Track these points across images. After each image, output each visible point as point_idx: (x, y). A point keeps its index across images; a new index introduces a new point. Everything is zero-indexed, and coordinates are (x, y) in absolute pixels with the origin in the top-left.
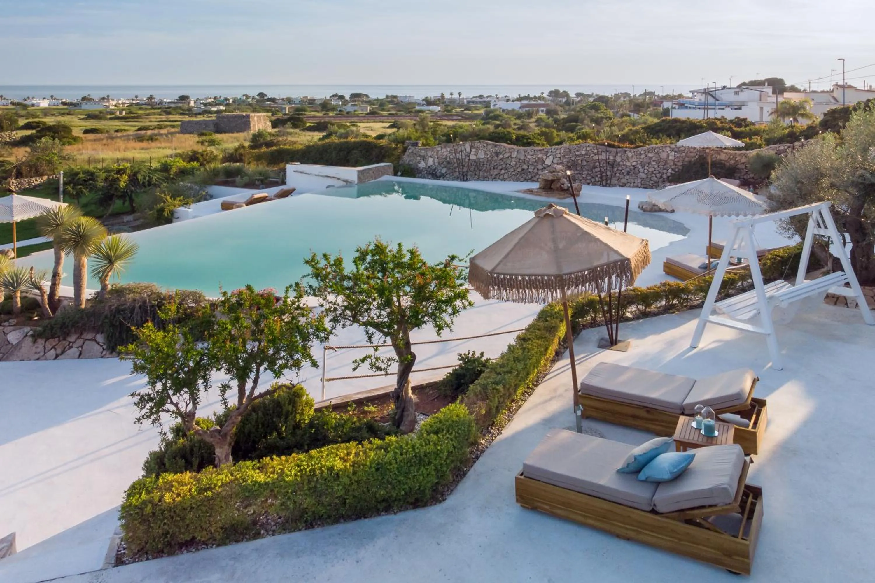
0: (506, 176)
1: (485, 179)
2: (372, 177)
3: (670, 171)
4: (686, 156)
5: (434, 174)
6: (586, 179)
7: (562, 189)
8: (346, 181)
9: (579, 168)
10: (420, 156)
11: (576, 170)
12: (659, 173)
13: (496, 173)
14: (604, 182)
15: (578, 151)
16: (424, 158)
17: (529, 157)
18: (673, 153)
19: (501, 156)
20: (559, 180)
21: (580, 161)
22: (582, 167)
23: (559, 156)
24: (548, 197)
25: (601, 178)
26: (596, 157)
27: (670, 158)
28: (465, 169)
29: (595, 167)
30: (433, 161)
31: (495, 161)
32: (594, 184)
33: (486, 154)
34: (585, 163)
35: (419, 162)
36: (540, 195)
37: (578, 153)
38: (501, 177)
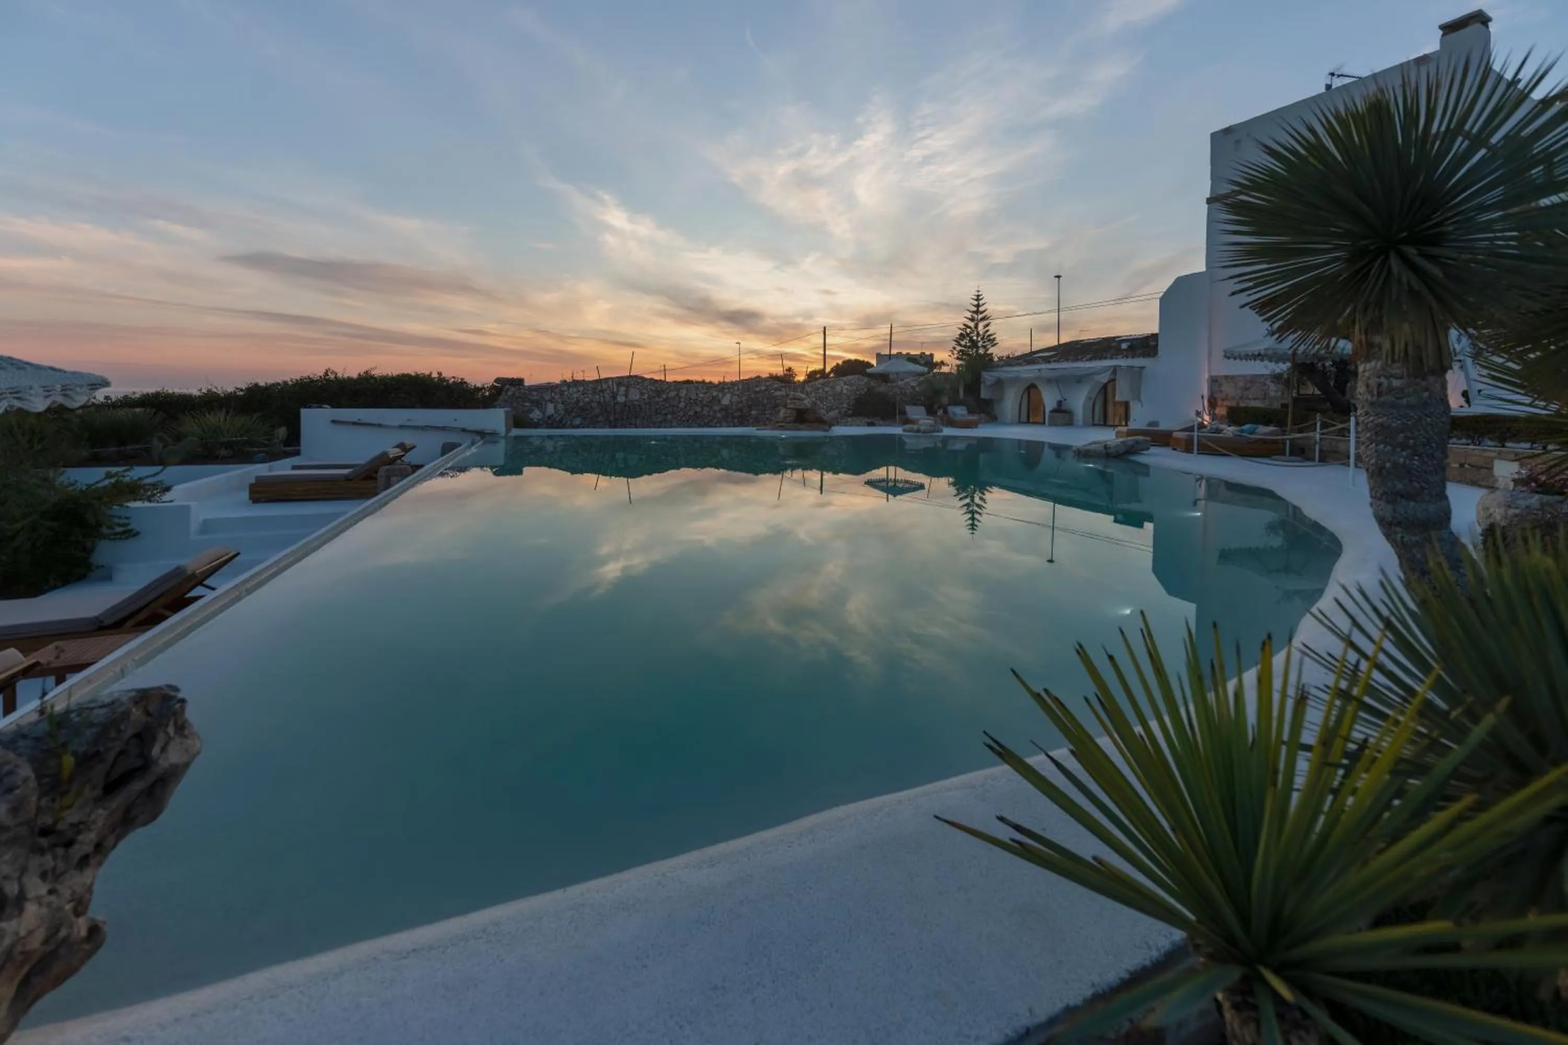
0: (674, 423)
3: (845, 405)
5: (550, 423)
9: (761, 407)
10: (529, 401)
11: (758, 410)
15: (757, 386)
16: (538, 404)
17: (701, 395)
19: (664, 396)
21: (760, 399)
22: (764, 406)
23: (737, 393)
27: (844, 391)
28: (610, 416)
30: (556, 407)
31: (657, 403)
33: (641, 394)
34: (765, 401)
35: (530, 411)
37: (757, 389)
38: (668, 425)
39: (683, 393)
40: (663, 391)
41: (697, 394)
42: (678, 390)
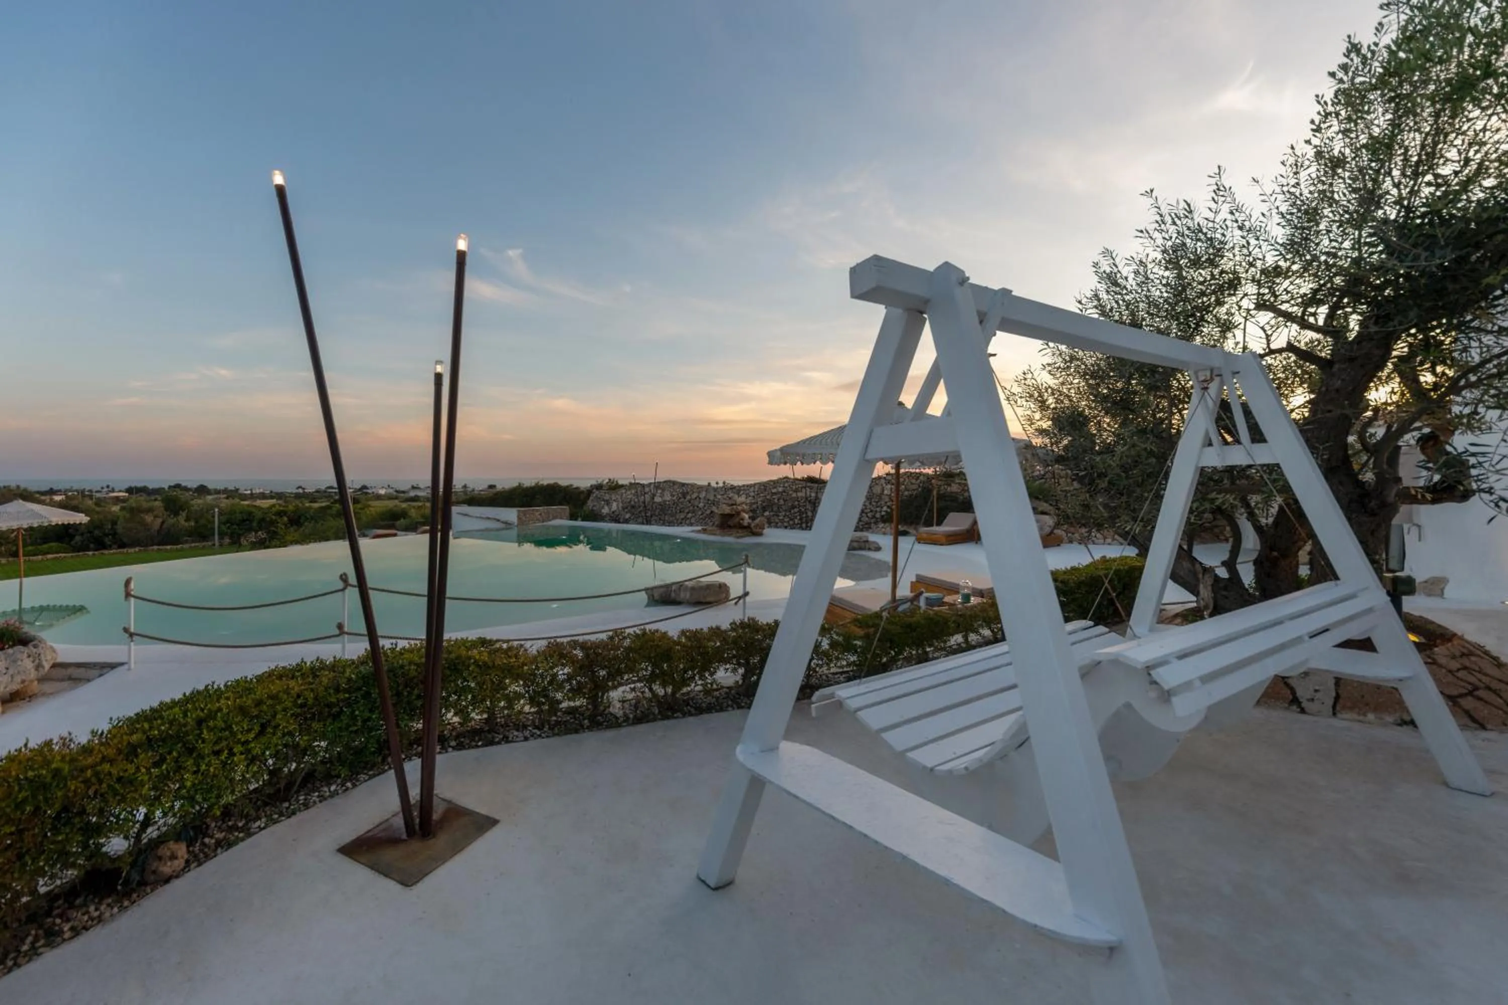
0: (693, 521)
1: (670, 524)
2: (538, 520)
3: (885, 508)
4: (906, 489)
5: (615, 519)
6: (782, 521)
7: (741, 527)
8: (506, 523)
9: (775, 509)
10: (604, 500)
11: (772, 511)
12: (871, 511)
13: (682, 516)
14: (804, 525)
15: (775, 488)
16: (608, 503)
17: (719, 497)
18: (889, 486)
19: (688, 497)
20: (738, 513)
21: (776, 501)
22: (779, 507)
23: (752, 494)
24: (723, 536)
25: (801, 519)
26: (794, 495)
27: (886, 492)
28: (649, 514)
29: (793, 507)
30: (618, 505)
31: (682, 503)
32: (792, 528)
33: (672, 496)
34: (782, 502)
35: (603, 507)
36: (714, 534)
37: (774, 491)
38: (688, 522)
39: (703, 495)
40: (688, 493)
41: (715, 496)
42: (699, 492)
